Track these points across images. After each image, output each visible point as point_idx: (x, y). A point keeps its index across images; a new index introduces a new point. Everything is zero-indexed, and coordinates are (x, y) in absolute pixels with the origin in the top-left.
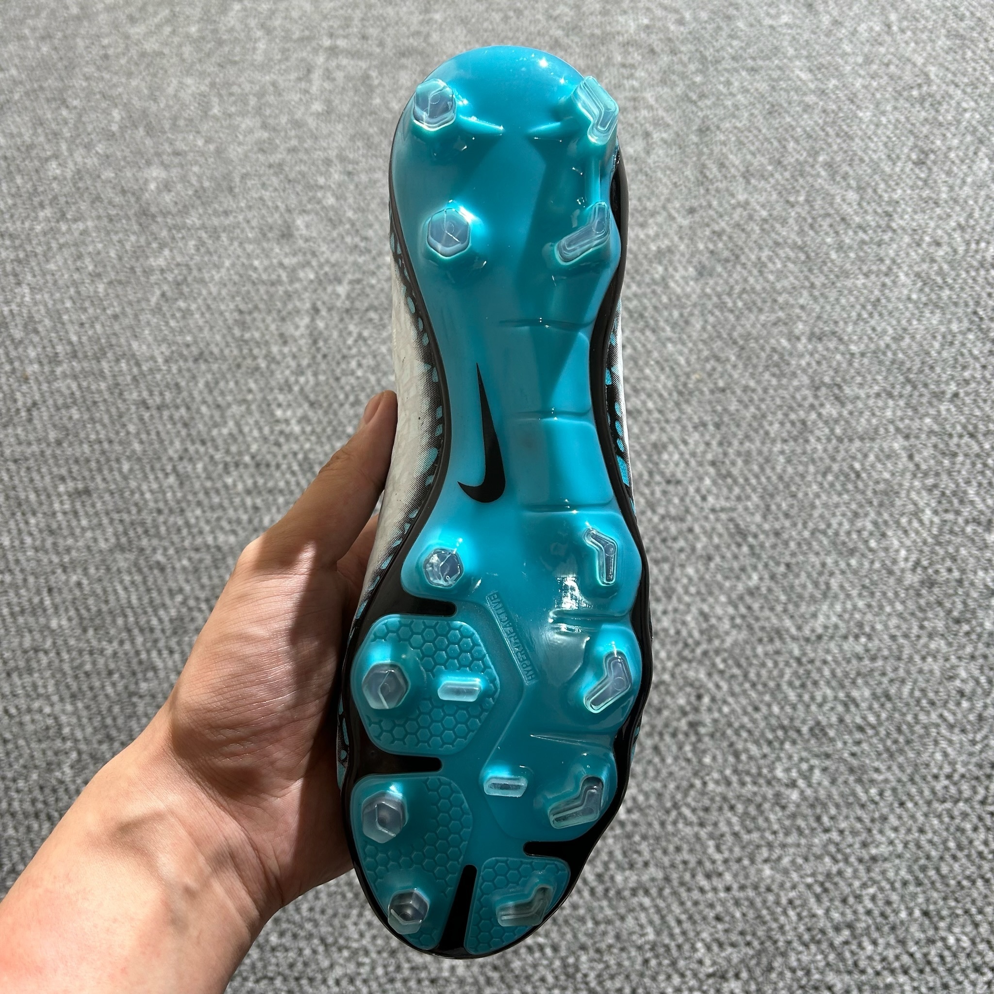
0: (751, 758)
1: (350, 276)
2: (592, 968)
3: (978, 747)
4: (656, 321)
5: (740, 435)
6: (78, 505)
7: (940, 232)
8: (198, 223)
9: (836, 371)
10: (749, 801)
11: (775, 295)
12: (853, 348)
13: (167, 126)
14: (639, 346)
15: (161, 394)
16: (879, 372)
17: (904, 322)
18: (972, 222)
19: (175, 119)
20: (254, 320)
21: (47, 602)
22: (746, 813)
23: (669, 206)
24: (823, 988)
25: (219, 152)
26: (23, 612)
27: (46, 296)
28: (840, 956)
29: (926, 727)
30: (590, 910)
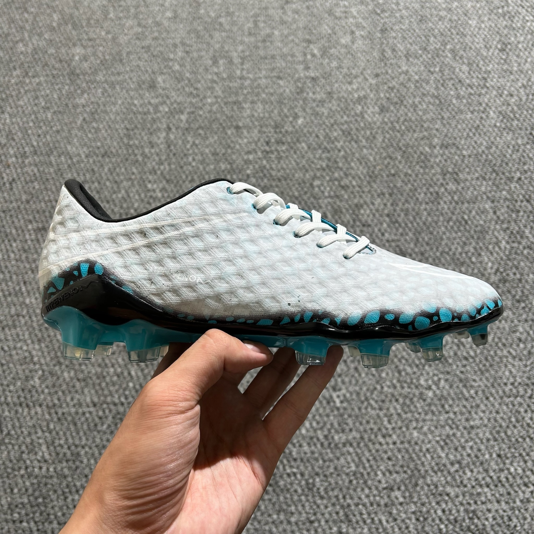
0: (407, 374)
1: (188, 110)
2: (322, 485)
3: (528, 368)
4: (358, 137)
5: (403, 200)
6: (39, 236)
7: (513, 89)
8: (103, 79)
9: (455, 165)
10: (406, 397)
11: (422, 123)
12: (465, 152)
13: (84, 24)
14: (348, 150)
15: (84, 175)
16: (478, 166)
17: (492, 139)
18: (530, 83)
19: (89, 20)
20: (135, 134)
21: (24, 289)
22: (404, 403)
23: (365, 72)
24: (444, 494)
25: (114, 39)
26: (10, 294)
27: (19, 120)
28: (454, 478)
29: (501, 358)
30: (321, 454)
